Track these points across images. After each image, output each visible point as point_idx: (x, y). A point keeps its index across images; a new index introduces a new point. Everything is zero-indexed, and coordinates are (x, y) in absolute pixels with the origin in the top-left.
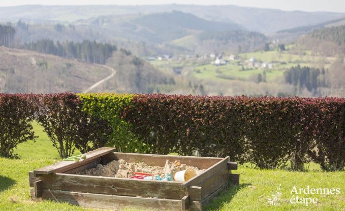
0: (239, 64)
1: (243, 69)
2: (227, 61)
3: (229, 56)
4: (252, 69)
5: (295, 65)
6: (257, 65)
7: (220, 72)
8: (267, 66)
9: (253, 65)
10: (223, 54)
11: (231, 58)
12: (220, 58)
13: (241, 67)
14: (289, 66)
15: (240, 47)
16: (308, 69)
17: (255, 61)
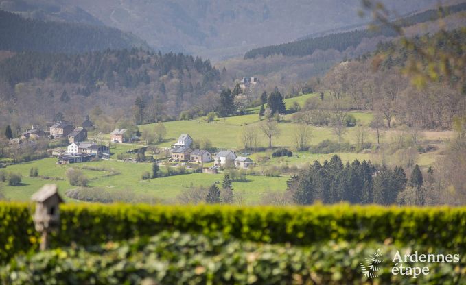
0: (141, 156)
1: (157, 174)
2: (103, 148)
3: (108, 131)
4: (182, 172)
5: (323, 158)
6: (197, 160)
7: (85, 183)
8: (230, 162)
9: (187, 158)
10: (89, 124)
11: (115, 137)
12: (81, 138)
13: (148, 167)
14: (303, 161)
15: (141, 104)
16: (367, 169)
17: (192, 146)
